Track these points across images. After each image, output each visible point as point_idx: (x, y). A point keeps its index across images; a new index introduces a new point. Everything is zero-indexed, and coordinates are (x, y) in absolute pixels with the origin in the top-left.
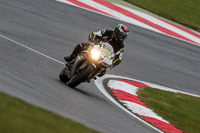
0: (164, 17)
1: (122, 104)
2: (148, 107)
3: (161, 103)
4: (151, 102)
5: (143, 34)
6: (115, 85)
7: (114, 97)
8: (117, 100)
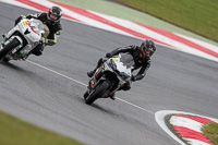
1: (185, 142)
6: (177, 122)
8: (181, 138)
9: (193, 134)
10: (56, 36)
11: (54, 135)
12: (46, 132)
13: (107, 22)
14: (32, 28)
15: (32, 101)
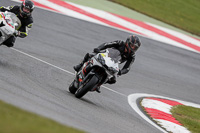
0: (197, 35)
1: (156, 123)
2: (182, 125)
3: (195, 120)
4: (185, 120)
5: (176, 53)
6: (148, 104)
7: (148, 116)
8: (151, 119)
9: (163, 116)
10: (27, 29)
11: (35, 116)
12: (28, 114)
13: (84, 13)
14: (7, 21)
15: (15, 85)
